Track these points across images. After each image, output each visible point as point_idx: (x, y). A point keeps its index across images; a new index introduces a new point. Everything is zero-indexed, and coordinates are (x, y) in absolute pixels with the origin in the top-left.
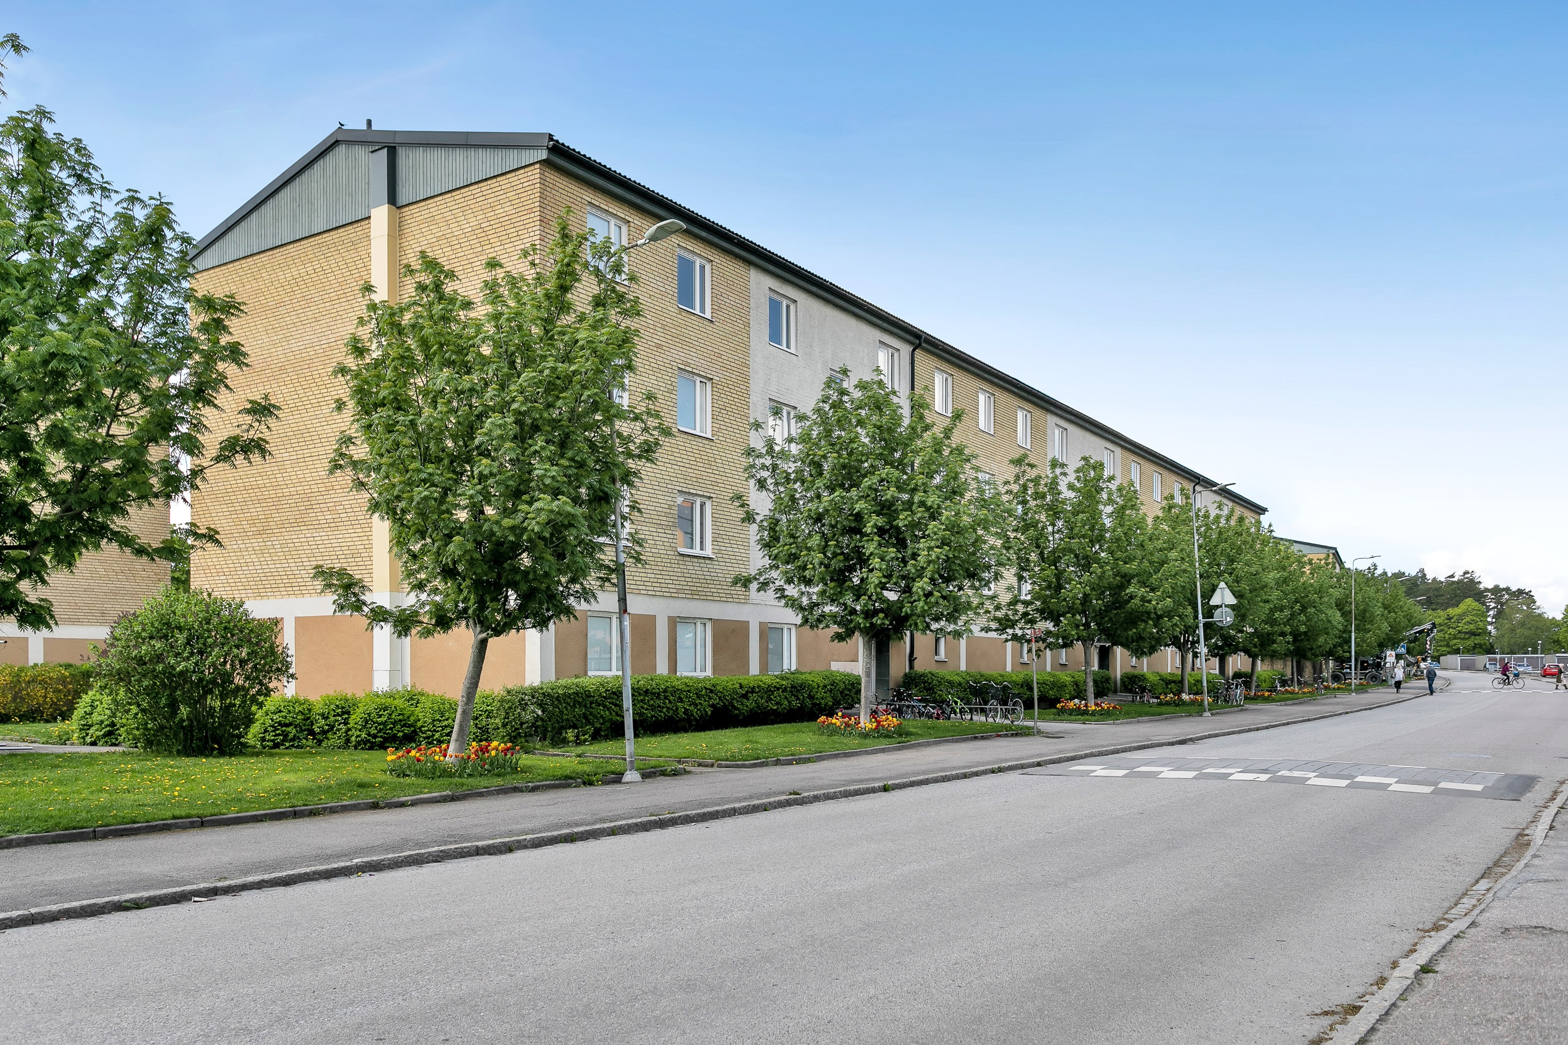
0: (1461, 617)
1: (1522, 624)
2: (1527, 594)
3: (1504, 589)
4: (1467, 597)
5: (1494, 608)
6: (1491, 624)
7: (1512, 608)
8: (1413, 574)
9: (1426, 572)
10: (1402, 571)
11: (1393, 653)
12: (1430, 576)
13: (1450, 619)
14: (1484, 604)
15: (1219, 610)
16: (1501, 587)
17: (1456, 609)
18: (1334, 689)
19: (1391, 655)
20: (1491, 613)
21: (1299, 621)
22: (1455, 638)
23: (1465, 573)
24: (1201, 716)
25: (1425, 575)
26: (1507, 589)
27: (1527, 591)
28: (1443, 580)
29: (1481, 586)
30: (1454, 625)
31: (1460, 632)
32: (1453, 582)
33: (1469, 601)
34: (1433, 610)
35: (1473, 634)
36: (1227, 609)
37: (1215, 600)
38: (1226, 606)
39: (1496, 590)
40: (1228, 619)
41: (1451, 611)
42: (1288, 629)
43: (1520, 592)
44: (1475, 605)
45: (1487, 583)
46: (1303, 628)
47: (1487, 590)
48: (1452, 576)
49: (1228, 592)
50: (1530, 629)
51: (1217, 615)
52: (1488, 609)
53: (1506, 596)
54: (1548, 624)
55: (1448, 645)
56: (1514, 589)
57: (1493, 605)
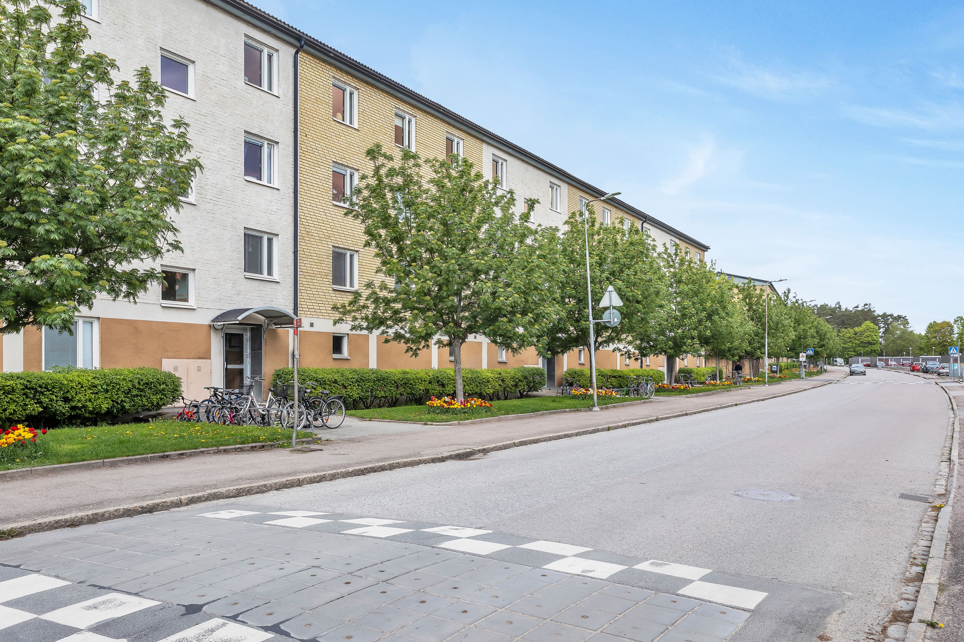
0: (862, 333)
1: (900, 337)
2: (903, 318)
3: (889, 315)
4: (866, 320)
5: (883, 327)
6: (881, 337)
7: (893, 327)
8: (833, 306)
9: (841, 304)
10: (826, 303)
11: (805, 355)
12: (843, 308)
13: (856, 334)
14: (877, 324)
15: (607, 312)
16: (888, 314)
17: (860, 328)
18: (755, 381)
19: (803, 356)
20: (882, 330)
21: (705, 326)
22: (859, 346)
23: (865, 305)
24: (591, 410)
25: (840, 306)
26: (891, 315)
27: (903, 316)
28: (851, 309)
29: (876, 314)
30: (858, 338)
31: (862, 342)
32: (858, 311)
33: (868, 323)
34: (845, 328)
35: (870, 343)
36: (615, 311)
37: (604, 303)
38: (614, 308)
39: (884, 316)
40: (616, 320)
41: (856, 329)
42: (695, 333)
43: (899, 317)
44: (872, 325)
45: (879, 312)
46: (708, 333)
47: (879, 316)
48: (857, 307)
49: (615, 295)
50: (905, 340)
51: (606, 317)
52: (880, 328)
53: (891, 320)
54: (917, 337)
55: (854, 351)
56: (895, 315)
57: (882, 325)
